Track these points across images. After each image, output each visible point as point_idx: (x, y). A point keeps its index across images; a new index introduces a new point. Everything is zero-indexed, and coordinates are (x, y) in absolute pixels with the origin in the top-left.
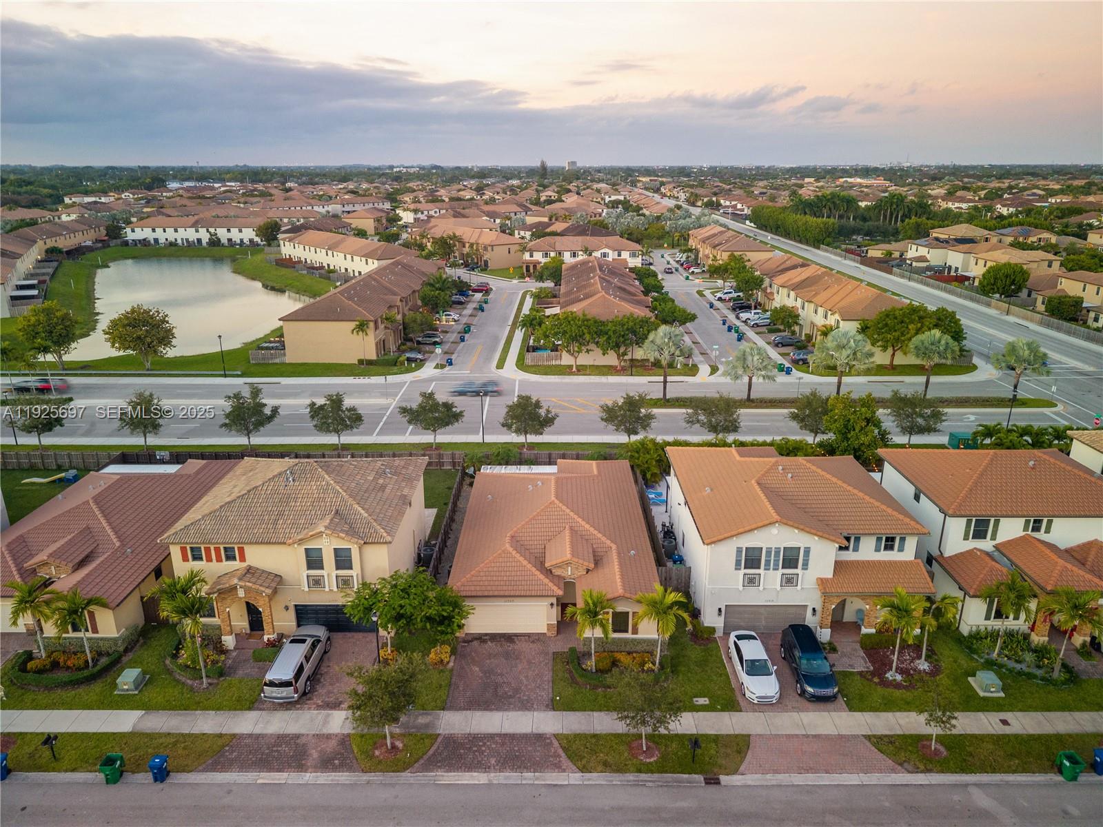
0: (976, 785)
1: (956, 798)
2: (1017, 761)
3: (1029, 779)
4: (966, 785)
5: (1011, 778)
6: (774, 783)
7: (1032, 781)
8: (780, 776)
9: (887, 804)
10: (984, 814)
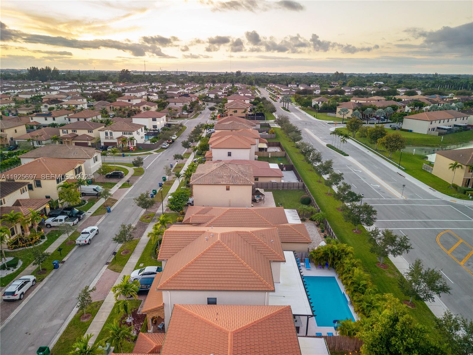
0: (62, 324)
1: (62, 315)
2: (62, 342)
3: (53, 343)
4: (65, 320)
5: (58, 337)
6: (99, 274)
7: (51, 343)
8: (100, 276)
9: (73, 296)
10: (51, 320)
